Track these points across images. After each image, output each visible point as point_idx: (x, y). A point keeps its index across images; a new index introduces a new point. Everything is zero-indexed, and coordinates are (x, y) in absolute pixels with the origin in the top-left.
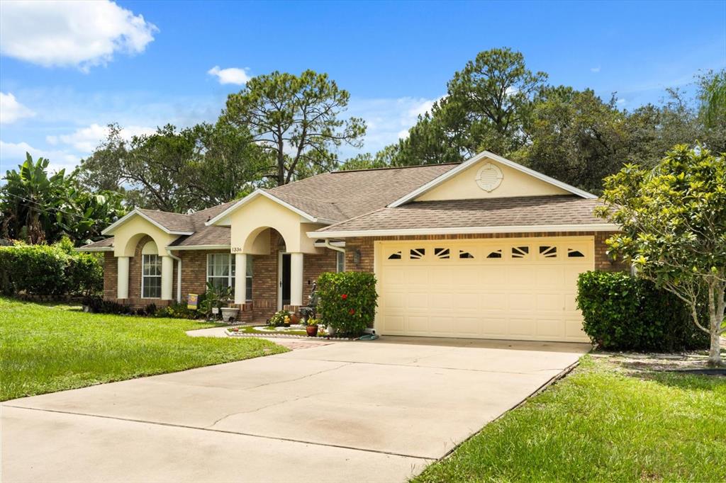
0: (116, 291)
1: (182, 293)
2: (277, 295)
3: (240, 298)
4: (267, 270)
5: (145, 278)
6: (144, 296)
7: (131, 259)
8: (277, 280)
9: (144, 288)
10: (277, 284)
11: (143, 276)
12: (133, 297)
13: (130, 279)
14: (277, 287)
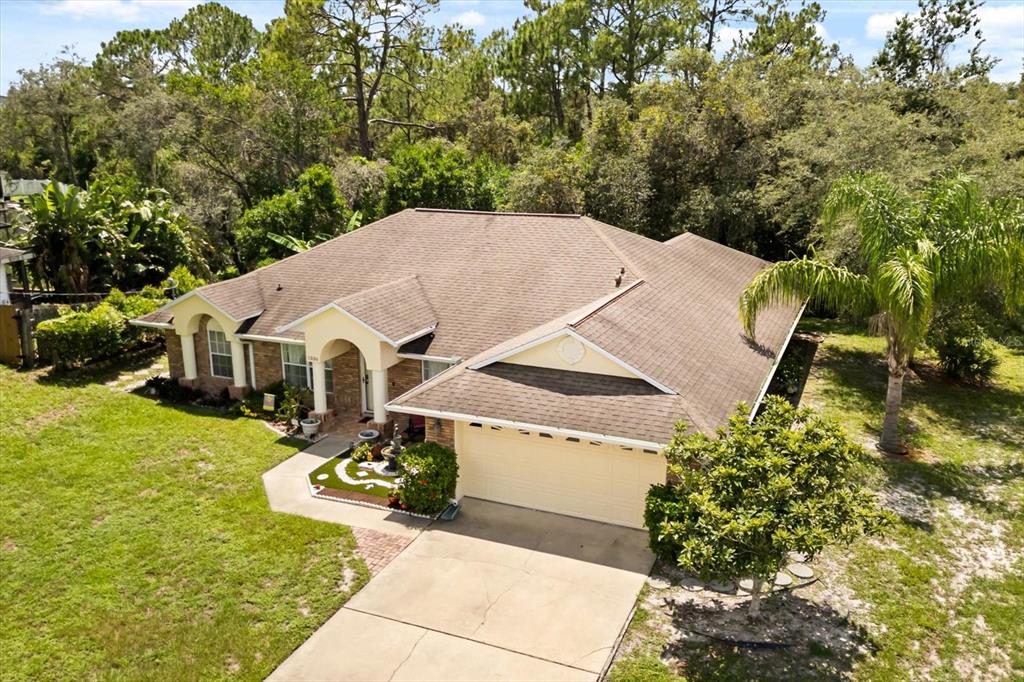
0: (183, 365)
1: (256, 378)
2: (360, 391)
3: (320, 406)
4: (347, 365)
5: (213, 355)
6: (215, 374)
7: (195, 335)
8: (359, 377)
9: (214, 366)
10: (359, 380)
11: (211, 353)
12: (203, 375)
13: (197, 356)
14: (360, 385)
